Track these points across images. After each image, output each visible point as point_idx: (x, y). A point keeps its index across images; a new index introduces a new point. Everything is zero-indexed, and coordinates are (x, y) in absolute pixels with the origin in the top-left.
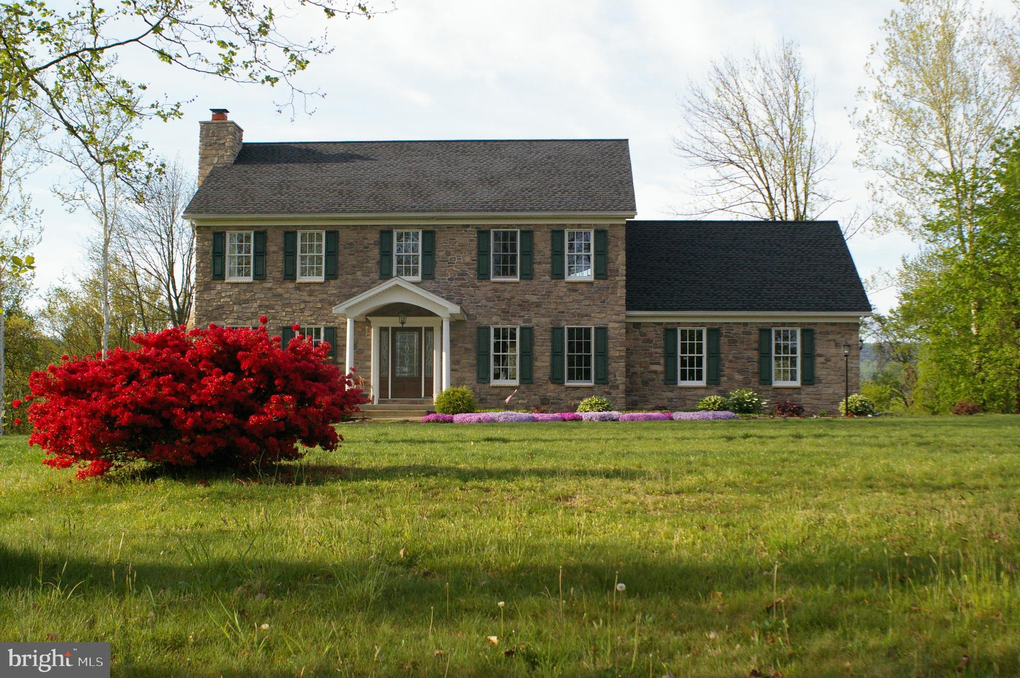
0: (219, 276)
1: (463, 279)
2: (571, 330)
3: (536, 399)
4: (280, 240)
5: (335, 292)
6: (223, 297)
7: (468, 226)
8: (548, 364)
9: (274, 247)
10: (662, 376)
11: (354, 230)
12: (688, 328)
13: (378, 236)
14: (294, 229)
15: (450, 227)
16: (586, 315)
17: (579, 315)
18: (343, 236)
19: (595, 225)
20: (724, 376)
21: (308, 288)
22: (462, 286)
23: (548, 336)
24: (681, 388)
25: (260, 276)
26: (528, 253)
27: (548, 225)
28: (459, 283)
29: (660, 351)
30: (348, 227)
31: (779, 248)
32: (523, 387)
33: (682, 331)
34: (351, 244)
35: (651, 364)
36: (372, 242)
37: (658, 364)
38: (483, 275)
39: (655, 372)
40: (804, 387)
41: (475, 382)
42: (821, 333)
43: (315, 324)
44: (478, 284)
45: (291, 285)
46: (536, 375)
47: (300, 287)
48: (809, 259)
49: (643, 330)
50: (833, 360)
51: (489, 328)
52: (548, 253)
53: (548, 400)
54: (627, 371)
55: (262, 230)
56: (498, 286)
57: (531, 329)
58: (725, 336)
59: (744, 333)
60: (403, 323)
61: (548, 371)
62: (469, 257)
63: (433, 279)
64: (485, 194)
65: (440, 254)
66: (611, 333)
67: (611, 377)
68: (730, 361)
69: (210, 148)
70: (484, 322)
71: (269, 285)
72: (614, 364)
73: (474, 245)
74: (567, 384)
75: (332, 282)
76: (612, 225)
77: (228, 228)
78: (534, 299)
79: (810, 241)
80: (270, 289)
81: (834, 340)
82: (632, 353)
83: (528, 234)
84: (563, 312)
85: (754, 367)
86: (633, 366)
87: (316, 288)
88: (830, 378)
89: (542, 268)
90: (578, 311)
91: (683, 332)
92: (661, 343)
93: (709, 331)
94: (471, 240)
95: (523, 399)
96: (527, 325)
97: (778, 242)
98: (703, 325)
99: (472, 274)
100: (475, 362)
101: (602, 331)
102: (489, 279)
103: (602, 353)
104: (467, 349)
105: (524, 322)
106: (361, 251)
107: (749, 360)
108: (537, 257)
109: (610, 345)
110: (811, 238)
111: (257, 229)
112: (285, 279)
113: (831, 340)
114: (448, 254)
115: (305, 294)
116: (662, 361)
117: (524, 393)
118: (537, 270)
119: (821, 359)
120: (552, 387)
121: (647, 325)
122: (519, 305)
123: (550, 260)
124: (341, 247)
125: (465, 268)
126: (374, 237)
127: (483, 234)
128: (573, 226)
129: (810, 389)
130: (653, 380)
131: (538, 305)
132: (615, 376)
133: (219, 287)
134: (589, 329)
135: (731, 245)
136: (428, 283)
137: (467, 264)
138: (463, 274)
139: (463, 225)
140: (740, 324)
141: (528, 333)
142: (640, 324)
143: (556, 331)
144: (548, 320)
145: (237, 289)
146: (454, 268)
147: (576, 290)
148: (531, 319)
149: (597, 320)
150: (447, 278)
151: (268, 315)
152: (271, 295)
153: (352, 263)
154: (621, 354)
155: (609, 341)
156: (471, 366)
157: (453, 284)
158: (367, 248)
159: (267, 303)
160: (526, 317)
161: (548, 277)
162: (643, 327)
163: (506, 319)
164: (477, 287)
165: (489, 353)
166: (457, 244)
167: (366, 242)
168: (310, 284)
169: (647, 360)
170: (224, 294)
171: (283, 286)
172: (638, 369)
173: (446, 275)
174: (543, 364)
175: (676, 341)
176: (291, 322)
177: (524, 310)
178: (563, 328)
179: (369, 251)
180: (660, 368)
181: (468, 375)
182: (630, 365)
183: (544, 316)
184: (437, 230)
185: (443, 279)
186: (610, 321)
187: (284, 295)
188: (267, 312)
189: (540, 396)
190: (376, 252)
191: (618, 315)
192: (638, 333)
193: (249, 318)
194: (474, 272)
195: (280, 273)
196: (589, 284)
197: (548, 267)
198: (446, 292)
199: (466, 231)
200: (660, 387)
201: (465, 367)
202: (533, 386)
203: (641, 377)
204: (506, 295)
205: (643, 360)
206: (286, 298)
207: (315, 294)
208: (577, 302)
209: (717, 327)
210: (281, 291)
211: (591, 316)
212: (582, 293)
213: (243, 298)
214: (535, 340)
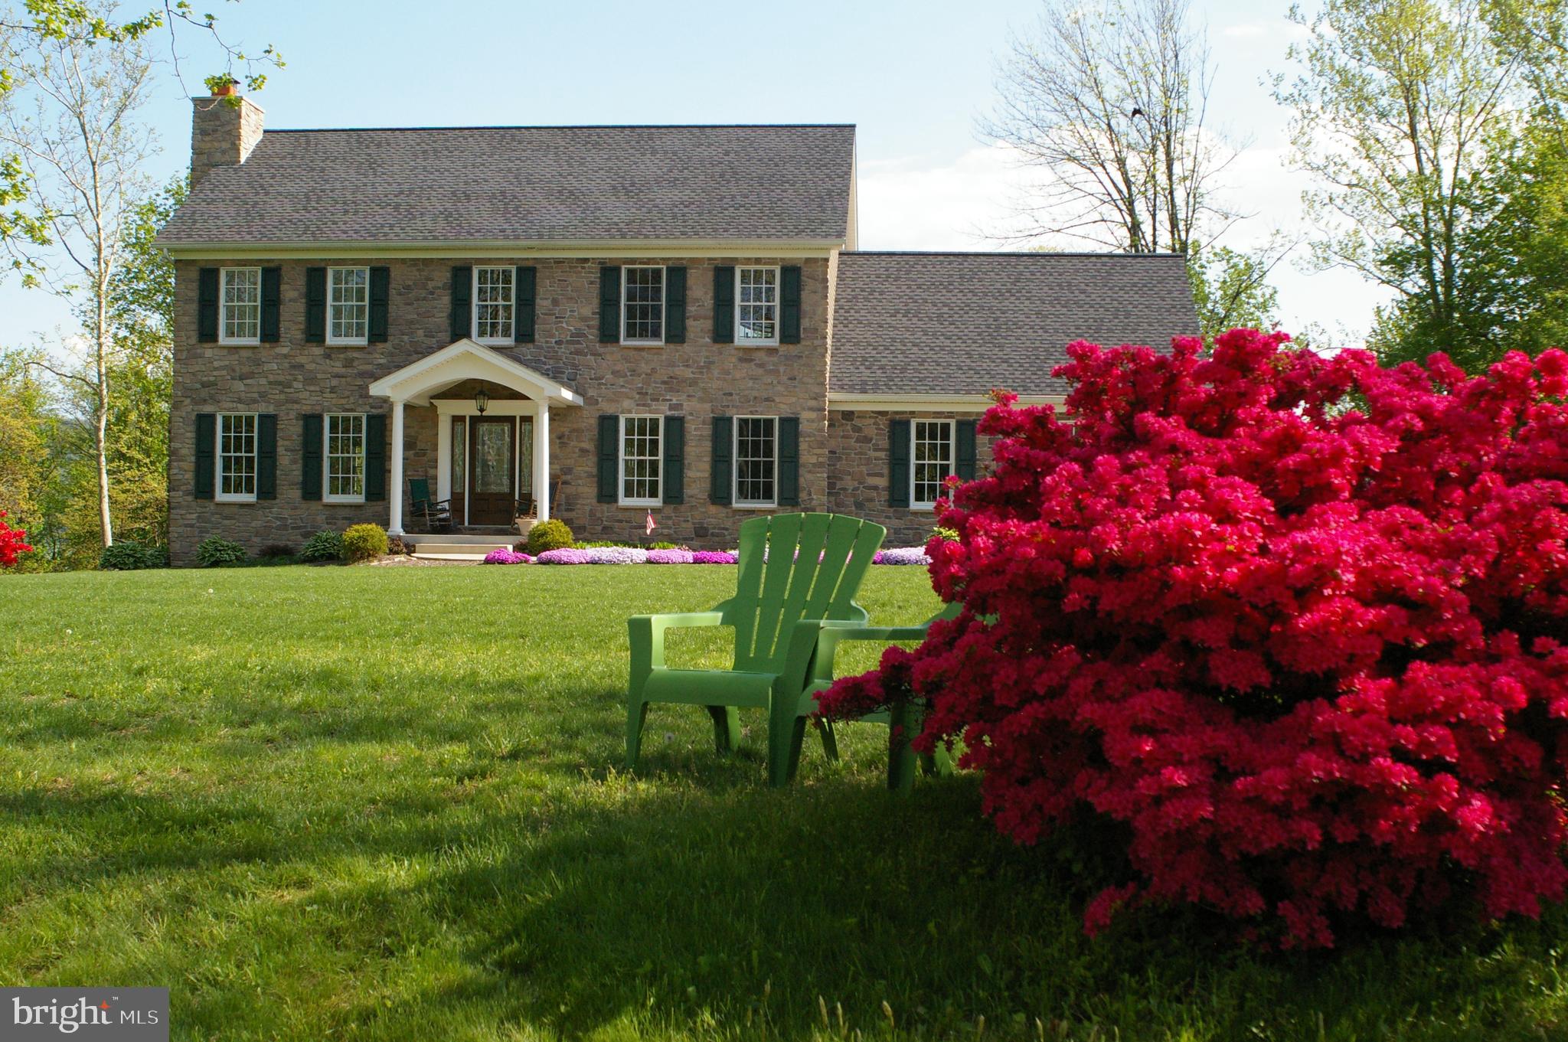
0: (208, 334)
1: (579, 342)
2: (743, 423)
3: (688, 528)
4: (301, 282)
5: (382, 361)
6: (216, 369)
7: (586, 260)
8: (707, 475)
9: (292, 293)
10: (885, 496)
11: (415, 265)
12: (927, 421)
13: (448, 275)
14: (322, 265)
15: (559, 262)
16: (767, 400)
17: (755, 398)
18: (394, 273)
19: (782, 259)
21: (342, 356)
22: (578, 352)
23: (707, 431)
24: (916, 513)
25: (270, 334)
26: (678, 302)
27: (710, 259)
28: (572, 348)
29: (882, 455)
30: (403, 261)
31: (1082, 296)
32: (669, 510)
33: (918, 425)
34: (408, 287)
35: (869, 475)
36: (440, 285)
37: (881, 475)
38: (608, 335)
39: (875, 488)
41: (594, 501)
43: (352, 410)
44: (601, 350)
45: (317, 351)
46: (688, 491)
47: (331, 352)
48: (1128, 315)
49: (857, 422)
51: (616, 419)
52: (709, 302)
53: (706, 529)
54: (831, 486)
55: (272, 265)
56: (632, 353)
57: (681, 420)
60: (482, 410)
61: (706, 485)
62: (589, 308)
63: (532, 341)
64: (616, 210)
65: (542, 304)
66: (803, 427)
67: (803, 495)
69: (207, 138)
70: (609, 409)
71: (285, 351)
72: (809, 477)
73: (595, 290)
74: (735, 505)
75: (380, 346)
76: (808, 260)
77: (224, 263)
78: (688, 373)
79: (1134, 285)
80: (285, 356)
82: (839, 459)
83: (678, 272)
84: (731, 394)
86: (841, 479)
87: (355, 355)
89: (699, 326)
90: (755, 393)
91: (921, 428)
92: (885, 443)
93: (959, 424)
94: (592, 283)
95: (670, 528)
96: (676, 413)
97: (1083, 286)
98: (950, 415)
99: (592, 335)
100: (594, 471)
101: (790, 424)
102: (617, 340)
103: (791, 459)
104: (583, 451)
105: (671, 408)
106: (424, 299)
108: (691, 309)
109: (803, 446)
110: (1136, 280)
111: (266, 265)
112: (308, 341)
114: (555, 302)
115: (339, 364)
116: (886, 471)
117: (669, 518)
118: (690, 329)
120: (713, 509)
121: (863, 415)
122: (664, 383)
123: (711, 313)
124: (392, 292)
125: (581, 325)
126: (444, 276)
127: (609, 272)
128: (748, 261)
130: (871, 500)
131: (693, 383)
132: (810, 494)
133: (209, 353)
134: (771, 421)
135: (1009, 291)
136: (527, 350)
137: (584, 319)
138: (579, 334)
139: (578, 259)
141: (676, 425)
142: (852, 412)
143: (721, 424)
144: (708, 406)
145: (236, 357)
146: (564, 325)
147: (752, 360)
148: (681, 405)
149: (782, 406)
150: (554, 340)
151: (283, 397)
152: (287, 365)
153: (409, 317)
154: (821, 459)
155: (801, 439)
156: (588, 477)
157: (563, 350)
158: (432, 293)
159: (281, 378)
160: (674, 402)
161: (708, 340)
162: (858, 417)
163: (644, 405)
164: (600, 355)
165: (617, 457)
166: (569, 288)
167: (430, 285)
168: (346, 349)
169: (864, 469)
170: (216, 364)
171: (306, 352)
172: (849, 483)
173: (552, 336)
174: (699, 474)
175: (908, 440)
176: (317, 408)
177: (671, 390)
178: (730, 419)
179: (434, 299)
180: (882, 482)
181: (586, 489)
182: (835, 477)
183: (701, 400)
184: (538, 266)
185: (547, 342)
186: (804, 409)
187: (307, 367)
188: (282, 392)
189: (694, 523)
190: (446, 300)
191: (815, 399)
192: (849, 428)
193: (255, 401)
194: (595, 331)
195: (299, 332)
196: (771, 351)
197: (709, 324)
198: (551, 362)
199: (583, 268)
200: (883, 511)
201: (580, 478)
202: (683, 508)
203: (854, 496)
204: (644, 367)
205: (856, 469)
206: (311, 371)
207: (355, 364)
208: (754, 379)
209: (971, 419)
210: (302, 360)
211: (773, 401)
212: (761, 366)
213: (246, 369)
214: (688, 437)
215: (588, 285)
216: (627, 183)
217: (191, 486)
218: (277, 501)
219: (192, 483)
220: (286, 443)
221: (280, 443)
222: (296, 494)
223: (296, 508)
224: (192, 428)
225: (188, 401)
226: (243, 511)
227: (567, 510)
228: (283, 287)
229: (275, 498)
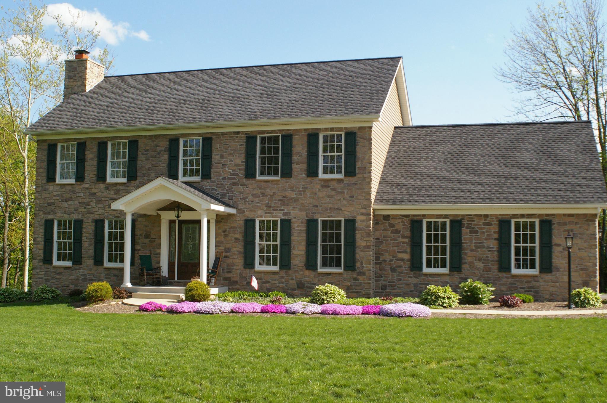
0: (51, 178)
1: (234, 178)
2: (324, 223)
3: (293, 283)
4: (95, 149)
6: (55, 196)
7: (238, 133)
8: (304, 253)
9: (91, 156)
10: (408, 264)
11: (150, 139)
12: (433, 220)
13: (168, 143)
14: (106, 140)
15: (224, 134)
16: (337, 209)
17: (331, 208)
18: (141, 143)
19: (346, 128)
20: (465, 263)
21: (114, 188)
22: (234, 184)
23: (304, 228)
24: (426, 275)
25: (80, 177)
26: (288, 154)
27: (305, 130)
28: (231, 181)
29: (407, 240)
30: (145, 136)
31: (530, 146)
32: (283, 273)
33: (427, 222)
34: (147, 151)
35: (399, 252)
36: (163, 149)
37: (405, 252)
38: (250, 174)
39: (403, 260)
40: (543, 275)
41: (242, 267)
42: (559, 224)
43: (119, 217)
44: (246, 183)
45: (102, 186)
46: (293, 262)
47: (109, 186)
48: (556, 156)
49: (392, 221)
51: (254, 221)
52: (305, 154)
53: (303, 284)
54: (377, 258)
55: (82, 141)
56: (262, 184)
57: (289, 221)
58: (467, 227)
59: (485, 224)
60: (178, 217)
61: (304, 259)
62: (240, 159)
63: (210, 178)
64: (258, 105)
65: (215, 158)
66: (358, 225)
67: (358, 265)
68: (472, 251)
69: (72, 80)
70: (251, 216)
71: (87, 186)
72: (362, 254)
73: (243, 149)
74: (320, 270)
75: (133, 182)
76: (360, 128)
77: (59, 141)
78: (293, 195)
79: (562, 139)
80: (87, 189)
81: (571, 231)
82: (382, 243)
83: (288, 137)
84: (317, 206)
85: (494, 256)
86: (383, 254)
87: (121, 187)
89: (299, 167)
90: (330, 205)
91: (429, 224)
92: (408, 233)
93: (452, 222)
94: (241, 145)
95: (283, 283)
96: (286, 218)
97: (531, 140)
98: (446, 216)
99: (242, 174)
100: (242, 250)
101: (351, 223)
102: (255, 177)
103: (351, 243)
104: (236, 239)
105: (284, 214)
106: (155, 157)
107: (490, 249)
108: (295, 158)
109: (358, 236)
110: (562, 136)
111: (79, 141)
112: (98, 180)
113: (568, 230)
114: (222, 156)
115: (113, 192)
116: (408, 250)
117: (283, 277)
118: (294, 169)
119: (559, 249)
120: (307, 272)
121: (395, 217)
122: (280, 200)
123: (306, 160)
124: (139, 153)
125: (235, 168)
126: (164, 144)
127: (250, 139)
128: (326, 130)
129: (548, 276)
130: (400, 267)
131: (296, 200)
132: (362, 264)
133: (51, 188)
134: (340, 221)
135: (487, 144)
136: (207, 184)
137: (237, 165)
138: (234, 174)
139: (234, 132)
140: (481, 215)
141: (286, 224)
142: (389, 216)
143: (311, 224)
144: (304, 213)
145: (64, 190)
146: (227, 169)
147: (329, 187)
148: (290, 213)
149: (346, 213)
150: (221, 178)
151: (85, 210)
152: (88, 194)
153: (147, 167)
154: (368, 244)
155: (357, 232)
156: (239, 254)
157: (226, 183)
158: (159, 153)
159: (85, 200)
160: (286, 211)
161: (304, 175)
162: (392, 218)
163: (269, 213)
164: (245, 185)
165: (254, 243)
166: (230, 149)
167: (158, 149)
168: (116, 184)
169: (396, 249)
170: (55, 193)
171: (97, 187)
172: (387, 257)
173: (221, 175)
174: (299, 253)
175: (421, 231)
176: (102, 216)
177: (284, 204)
178: (317, 221)
179: (160, 157)
180: (407, 256)
181: (237, 261)
182: (379, 254)
183: (301, 210)
184: (214, 137)
185: (217, 179)
186: (358, 214)
187: (97, 194)
188: (85, 208)
189: (297, 281)
190: (166, 157)
191: (365, 208)
192: (387, 224)
193: (72, 213)
194: (243, 172)
195: (94, 176)
196: (340, 181)
197: (304, 166)
198: (220, 189)
199: (237, 137)
200: (407, 273)
201: (235, 254)
202: (290, 272)
203: (390, 264)
204: (269, 192)
205: (391, 249)
206: (99, 196)
207: (121, 192)
208: (330, 197)
209: (459, 218)
210: (95, 191)
211: (341, 210)
212: (334, 189)
213: (68, 196)
214: (293, 231)
215: (240, 145)
216: (269, 92)
217: (42, 258)
218: (82, 266)
219: (42, 256)
220: (87, 235)
221: (84, 235)
222: (91, 262)
223: (91, 270)
224: (43, 227)
225: (41, 213)
226: (66, 271)
227: (228, 272)
228: (86, 153)
229: (81, 264)
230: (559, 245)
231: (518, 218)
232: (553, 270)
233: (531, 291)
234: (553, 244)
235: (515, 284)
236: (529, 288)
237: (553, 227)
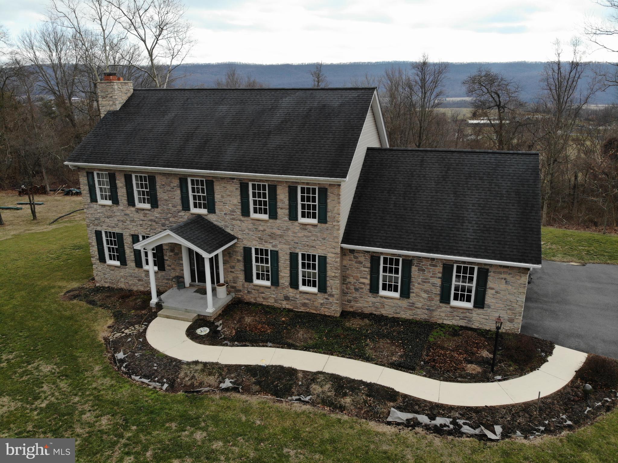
0: (94, 199)
1: (233, 215)
2: (303, 255)
3: (281, 296)
4: (123, 179)
5: (157, 215)
6: (99, 213)
7: (233, 179)
8: (288, 276)
10: (368, 287)
11: (164, 176)
12: (389, 257)
13: (179, 181)
14: (130, 173)
15: (222, 178)
16: (313, 247)
17: (308, 245)
18: (158, 179)
19: (319, 184)
20: (413, 293)
21: (143, 212)
22: (233, 219)
23: (288, 257)
24: (382, 297)
25: (115, 201)
26: (274, 200)
27: (286, 182)
28: (231, 217)
29: (367, 270)
30: (160, 174)
32: (273, 288)
33: (384, 258)
34: (163, 185)
35: (361, 278)
36: (175, 185)
37: (366, 278)
38: (245, 212)
39: (364, 284)
40: (476, 309)
41: (244, 281)
42: (494, 272)
44: (243, 219)
45: (133, 209)
46: (281, 281)
47: (139, 210)
49: (356, 255)
50: (502, 292)
51: (251, 248)
52: (287, 201)
53: (289, 297)
54: (345, 280)
55: (111, 172)
56: (255, 222)
57: (277, 252)
58: (416, 266)
59: (431, 265)
61: (288, 279)
62: (236, 200)
63: (215, 213)
65: (217, 197)
66: (329, 260)
67: (329, 289)
68: (419, 284)
69: (104, 100)
70: (248, 245)
71: (121, 208)
72: (332, 281)
73: (238, 193)
74: (301, 288)
75: (156, 209)
76: (330, 185)
78: (279, 232)
80: (122, 210)
81: (505, 279)
82: (348, 269)
83: (273, 185)
84: (297, 243)
85: (437, 290)
86: (349, 278)
87: (147, 212)
88: (497, 305)
89: (283, 212)
90: (307, 243)
92: (368, 265)
93: (404, 260)
94: (237, 189)
95: (273, 295)
96: (275, 249)
98: (400, 256)
99: (239, 212)
100: (243, 268)
101: (323, 259)
102: (249, 215)
103: (323, 273)
104: (238, 260)
105: (273, 246)
106: (170, 191)
107: (434, 285)
108: (279, 204)
109: (329, 268)
111: (109, 172)
112: (129, 205)
113: (502, 279)
114: (222, 197)
115: (141, 215)
116: (369, 277)
117: (273, 291)
118: (279, 213)
119: (493, 292)
120: (291, 290)
122: (269, 235)
123: (288, 207)
124: (158, 187)
125: (233, 207)
126: (176, 182)
127: (243, 185)
128: (303, 183)
129: (480, 311)
130: (362, 288)
131: (281, 236)
132: (331, 289)
133: (95, 206)
134: (315, 256)
136: (213, 216)
137: (235, 205)
138: (233, 211)
139: (230, 178)
140: (429, 258)
141: (275, 254)
142: (354, 250)
143: (293, 257)
144: (288, 247)
145: (105, 209)
146: (227, 207)
147: (306, 229)
148: (277, 245)
149: (319, 250)
150: (223, 213)
151: (123, 226)
152: (123, 214)
153: (165, 198)
154: (336, 275)
155: (328, 265)
156: (240, 271)
157: (228, 217)
158: (173, 188)
159: (122, 219)
160: (274, 244)
161: (287, 218)
162: (356, 252)
163: (261, 244)
164: (242, 221)
165: (252, 264)
166: (228, 191)
167: (172, 185)
168: (143, 210)
169: (358, 275)
170: (99, 211)
171: (129, 209)
172: (351, 280)
173: (223, 211)
174: (285, 275)
175: (379, 265)
176: (136, 232)
177: (272, 238)
178: (297, 254)
179: (174, 191)
180: (367, 281)
181: (240, 275)
182: (346, 277)
183: (285, 244)
184: (214, 180)
185: (221, 214)
186: (329, 252)
187: (130, 215)
188: (123, 225)
189: (284, 295)
190: (179, 192)
191: (334, 249)
192: (352, 256)
193: (114, 227)
194: (240, 211)
195: (125, 201)
196: (314, 226)
197: (287, 212)
198: (223, 222)
199: (233, 182)
200: (367, 294)
201: (237, 271)
202: (279, 288)
203: (354, 285)
204: (261, 228)
205: (355, 275)
206: (132, 217)
207: (148, 216)
208: (307, 237)
209: (410, 259)
210: (128, 212)
211: (315, 247)
212: (310, 232)
213: (109, 214)
214: (280, 259)
215: (235, 189)
217: (98, 257)
218: (127, 266)
219: (98, 255)
220: (127, 245)
221: (125, 244)
222: (133, 264)
223: (134, 270)
224: (94, 235)
225: (91, 224)
226: (116, 269)
227: (234, 283)
228: (117, 182)
229: (126, 265)
230: (492, 289)
231: (460, 264)
232: (485, 306)
233: (465, 320)
234: (488, 287)
235: (453, 313)
236: (463, 317)
237: (489, 274)
